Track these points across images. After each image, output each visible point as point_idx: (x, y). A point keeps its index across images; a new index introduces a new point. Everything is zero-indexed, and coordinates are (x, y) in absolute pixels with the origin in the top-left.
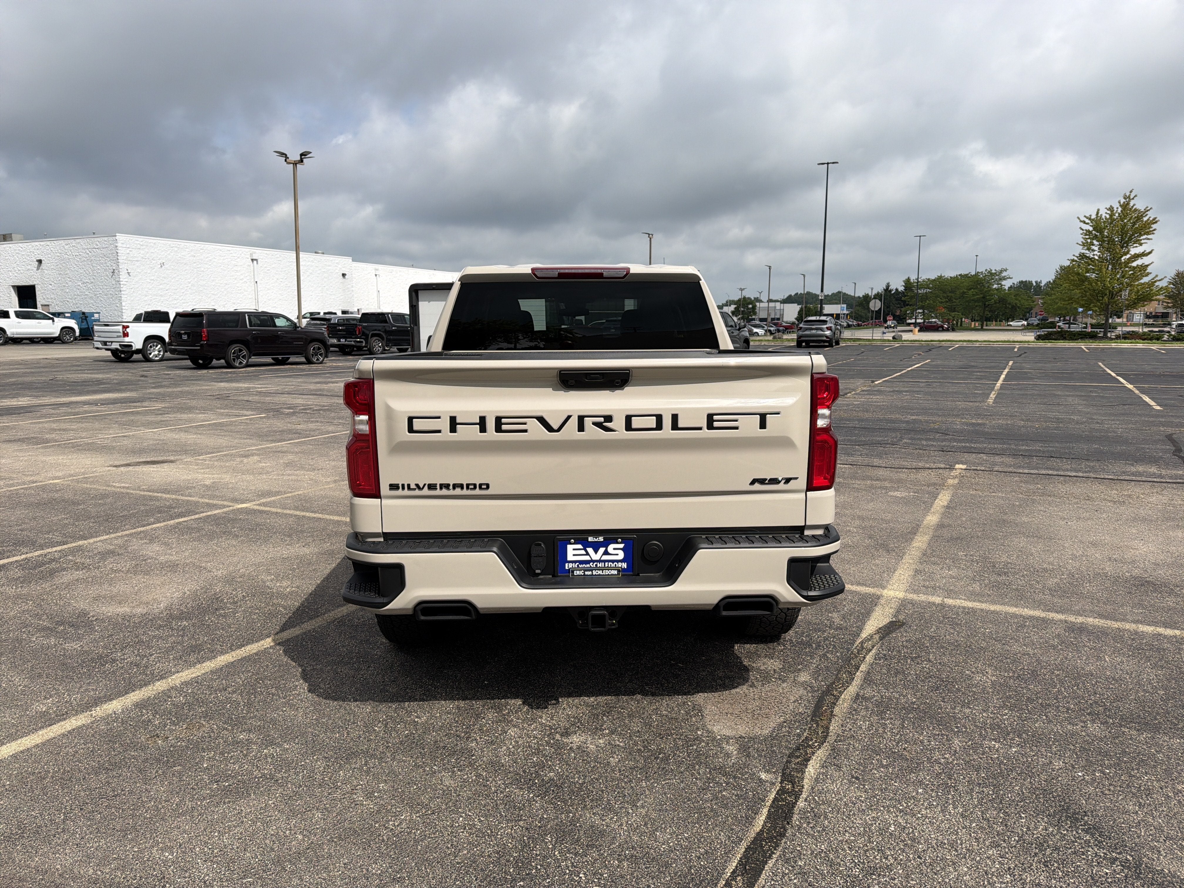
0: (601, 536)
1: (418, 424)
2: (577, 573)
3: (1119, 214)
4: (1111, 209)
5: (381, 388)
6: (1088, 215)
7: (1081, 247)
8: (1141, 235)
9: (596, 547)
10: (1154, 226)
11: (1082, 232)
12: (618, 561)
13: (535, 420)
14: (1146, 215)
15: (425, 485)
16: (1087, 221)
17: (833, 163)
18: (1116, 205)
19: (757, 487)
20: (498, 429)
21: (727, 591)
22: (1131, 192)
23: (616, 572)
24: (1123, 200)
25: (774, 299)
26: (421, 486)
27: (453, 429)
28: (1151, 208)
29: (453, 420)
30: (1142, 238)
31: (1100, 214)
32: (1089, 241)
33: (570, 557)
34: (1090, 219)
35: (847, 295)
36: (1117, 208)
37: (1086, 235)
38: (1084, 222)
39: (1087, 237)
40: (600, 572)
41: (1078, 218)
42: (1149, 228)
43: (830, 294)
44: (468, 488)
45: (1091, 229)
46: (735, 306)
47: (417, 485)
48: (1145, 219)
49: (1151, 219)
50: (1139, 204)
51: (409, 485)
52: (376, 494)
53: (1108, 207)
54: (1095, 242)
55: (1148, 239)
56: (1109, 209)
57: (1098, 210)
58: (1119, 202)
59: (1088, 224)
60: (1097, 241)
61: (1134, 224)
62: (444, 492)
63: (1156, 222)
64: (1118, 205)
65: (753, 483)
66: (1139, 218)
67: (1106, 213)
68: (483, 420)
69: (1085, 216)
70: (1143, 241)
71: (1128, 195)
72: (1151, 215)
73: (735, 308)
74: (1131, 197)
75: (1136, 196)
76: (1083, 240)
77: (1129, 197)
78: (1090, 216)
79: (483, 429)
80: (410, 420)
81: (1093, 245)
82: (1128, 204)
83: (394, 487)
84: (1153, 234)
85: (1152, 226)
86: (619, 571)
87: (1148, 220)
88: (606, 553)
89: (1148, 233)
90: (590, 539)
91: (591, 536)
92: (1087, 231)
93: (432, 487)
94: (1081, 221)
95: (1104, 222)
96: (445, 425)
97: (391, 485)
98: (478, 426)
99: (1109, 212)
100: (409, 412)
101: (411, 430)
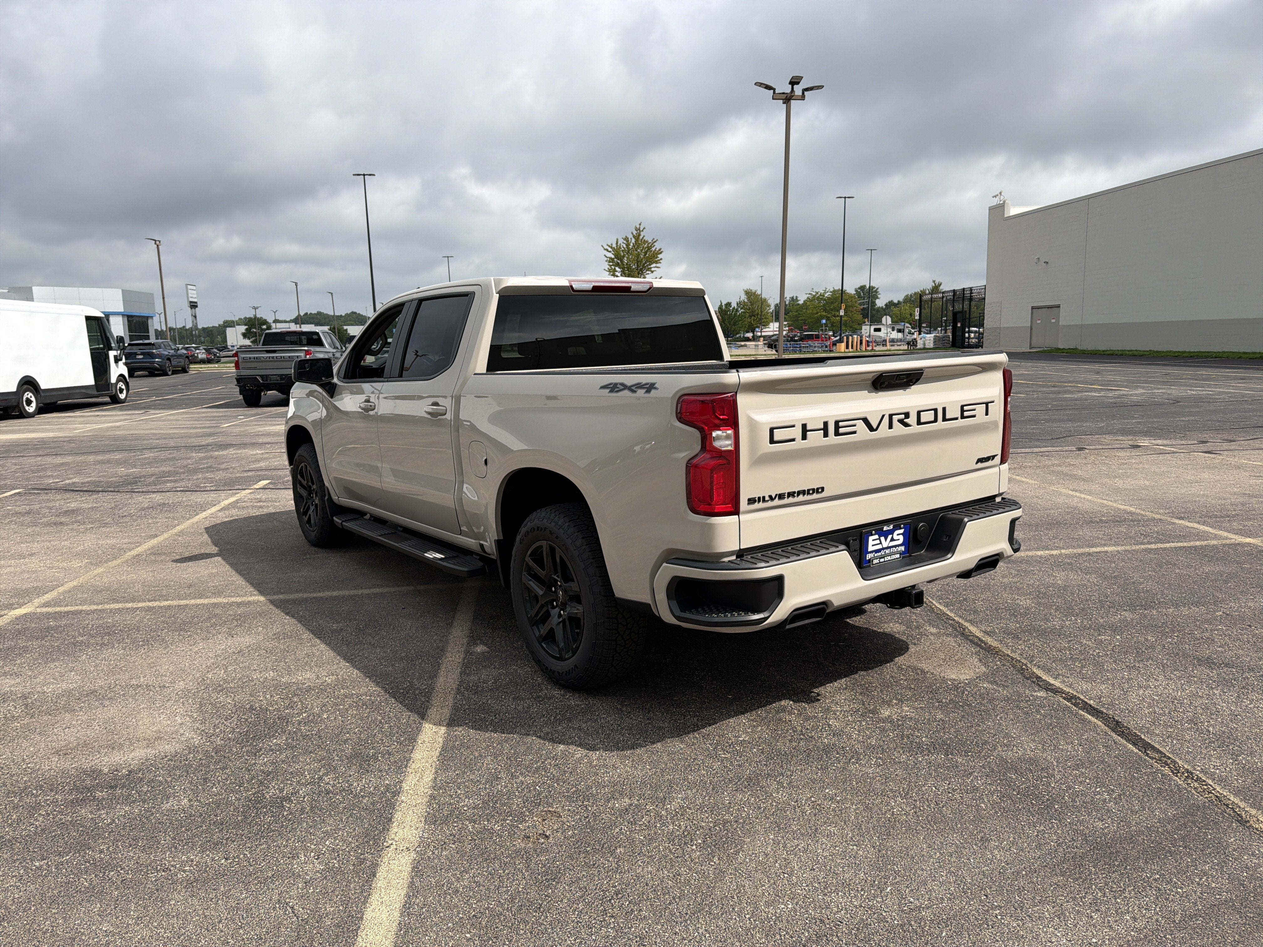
0: (891, 524)
1: (779, 435)
2: (876, 561)
3: (633, 244)
4: (626, 239)
5: (744, 401)
6: (609, 244)
7: (608, 273)
8: (652, 263)
9: (886, 534)
10: (660, 256)
11: (606, 259)
12: (898, 546)
13: (861, 421)
14: (654, 246)
15: (776, 495)
16: (610, 249)
17: (370, 175)
18: (630, 236)
19: (980, 465)
20: (837, 433)
21: (981, 555)
22: (640, 224)
23: (898, 556)
24: (635, 232)
25: (281, 319)
26: (773, 497)
27: (804, 437)
28: (657, 240)
29: (804, 426)
30: (652, 266)
31: (619, 244)
32: (613, 267)
33: (870, 548)
34: (611, 248)
35: (362, 315)
36: (631, 239)
37: (610, 262)
38: (607, 250)
39: (611, 264)
40: (889, 558)
41: (602, 246)
42: (656, 258)
43: (343, 315)
44: (809, 493)
45: (613, 256)
46: (247, 327)
47: (770, 497)
48: (653, 249)
49: (657, 250)
50: (647, 236)
51: (764, 497)
52: (736, 511)
53: (624, 237)
54: (617, 269)
55: (658, 267)
56: (625, 239)
57: (617, 240)
58: (632, 233)
59: (610, 252)
60: (620, 268)
61: (646, 253)
62: (791, 500)
63: (661, 253)
64: (632, 236)
65: (977, 463)
66: (649, 248)
67: (623, 243)
68: (826, 424)
69: (608, 245)
70: (653, 269)
71: (638, 227)
72: (657, 246)
73: (246, 329)
74: (641, 229)
75: (644, 228)
76: (608, 267)
77: (639, 229)
78: (612, 244)
79: (826, 435)
80: (772, 430)
81: (617, 271)
82: (639, 235)
83: (751, 501)
84: (660, 263)
85: (658, 256)
86: (900, 554)
87: (655, 250)
88: (892, 540)
89: (657, 262)
90: (885, 528)
91: (885, 525)
92: (611, 258)
93: (781, 496)
94: (605, 249)
95: (623, 251)
96: (797, 432)
97: (749, 500)
98: (822, 431)
99: (625, 242)
100: (769, 423)
101: (772, 441)
